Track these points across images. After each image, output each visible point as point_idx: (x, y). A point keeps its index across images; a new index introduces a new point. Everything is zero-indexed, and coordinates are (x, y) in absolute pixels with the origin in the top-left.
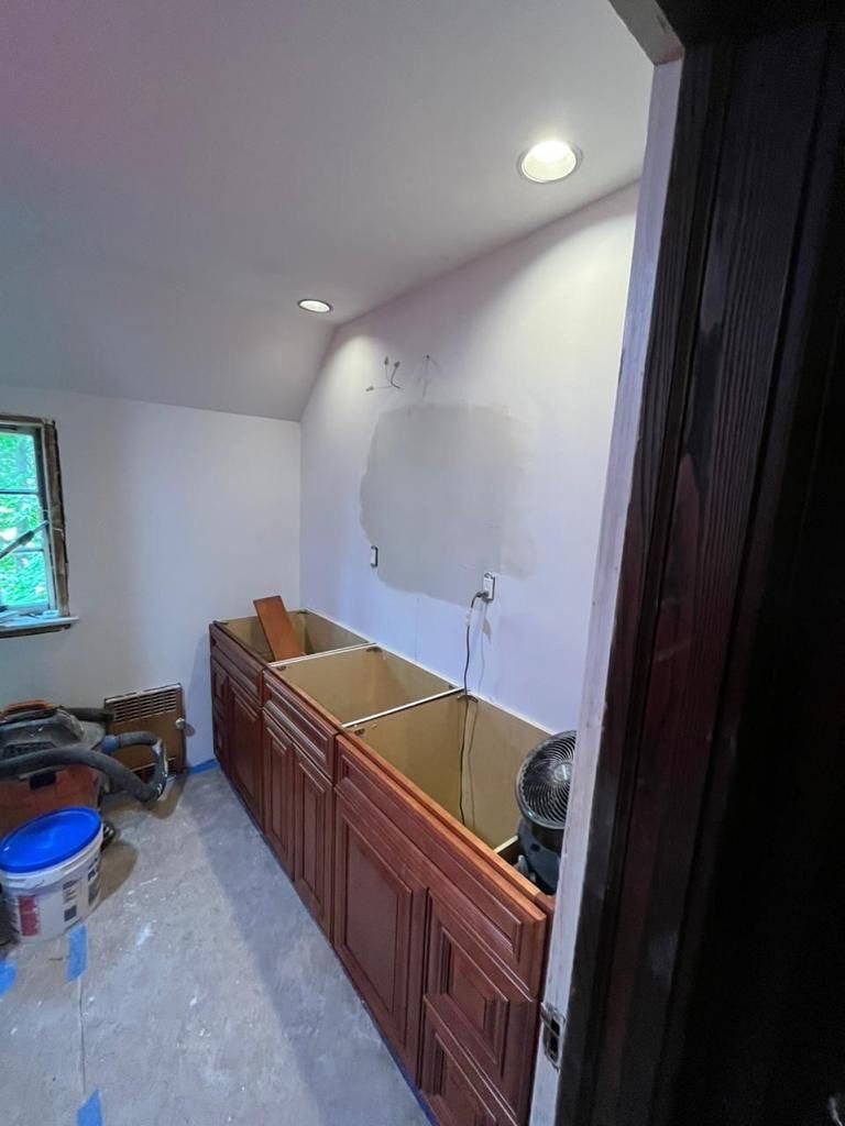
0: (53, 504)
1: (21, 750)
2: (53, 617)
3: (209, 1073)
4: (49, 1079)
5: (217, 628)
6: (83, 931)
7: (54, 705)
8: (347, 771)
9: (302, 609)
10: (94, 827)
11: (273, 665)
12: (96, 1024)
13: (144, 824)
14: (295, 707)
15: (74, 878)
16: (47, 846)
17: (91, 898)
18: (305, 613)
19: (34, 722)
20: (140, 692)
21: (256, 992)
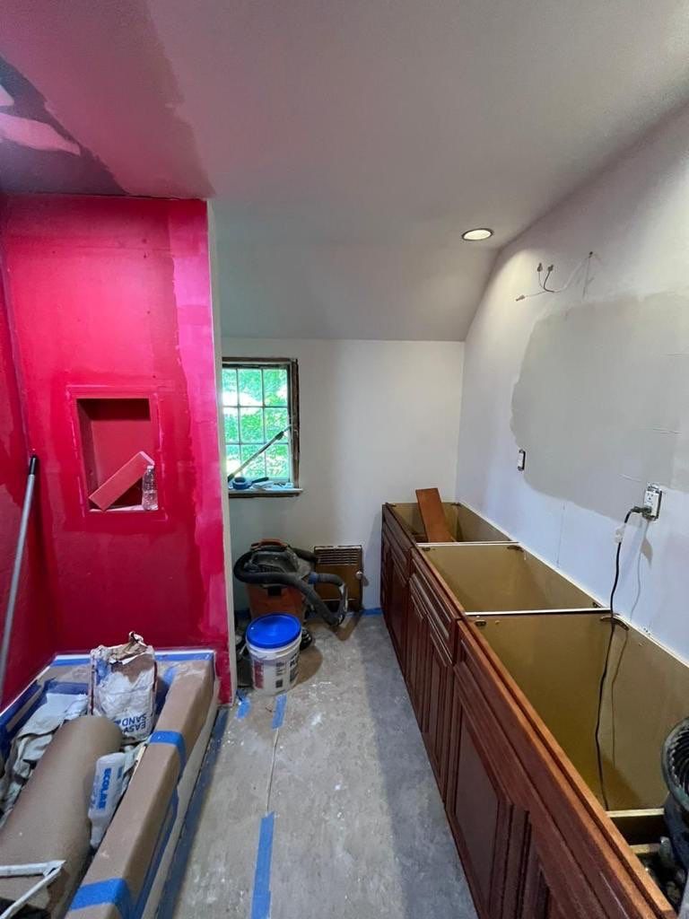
0: (294, 414)
1: (267, 569)
2: (289, 487)
3: (339, 849)
4: (252, 785)
5: (388, 508)
6: (285, 699)
7: (286, 545)
8: (464, 657)
9: (457, 502)
10: (296, 632)
11: (420, 545)
12: (281, 767)
13: (330, 639)
14: (431, 585)
15: (282, 661)
16: (273, 634)
17: (291, 680)
18: (458, 505)
19: (274, 553)
20: (336, 547)
21: (381, 808)
